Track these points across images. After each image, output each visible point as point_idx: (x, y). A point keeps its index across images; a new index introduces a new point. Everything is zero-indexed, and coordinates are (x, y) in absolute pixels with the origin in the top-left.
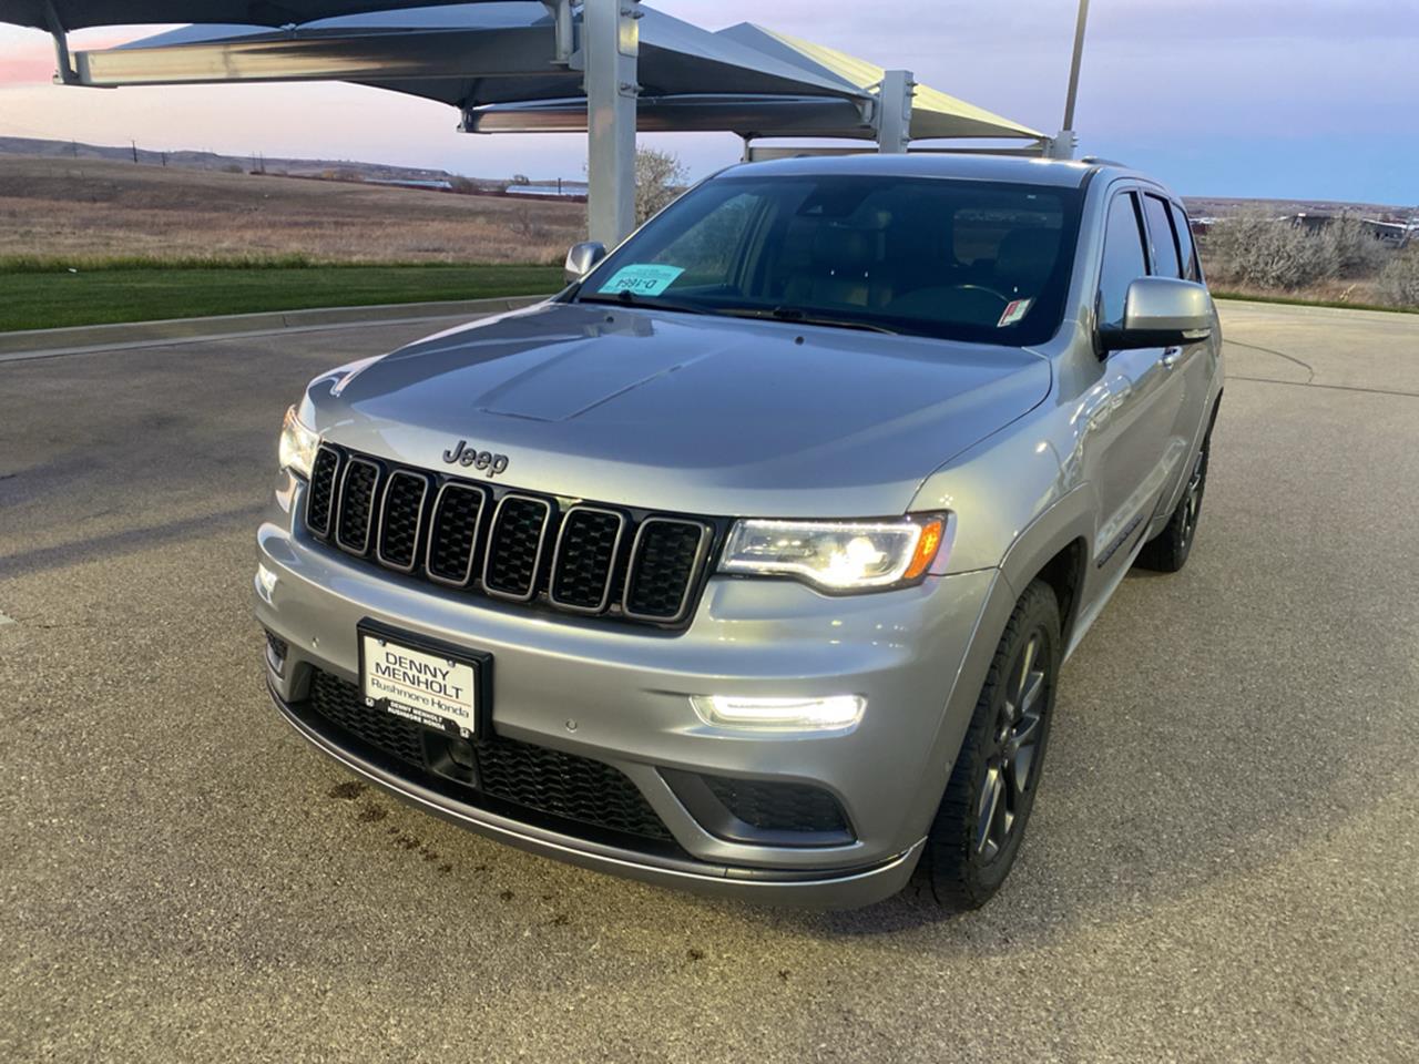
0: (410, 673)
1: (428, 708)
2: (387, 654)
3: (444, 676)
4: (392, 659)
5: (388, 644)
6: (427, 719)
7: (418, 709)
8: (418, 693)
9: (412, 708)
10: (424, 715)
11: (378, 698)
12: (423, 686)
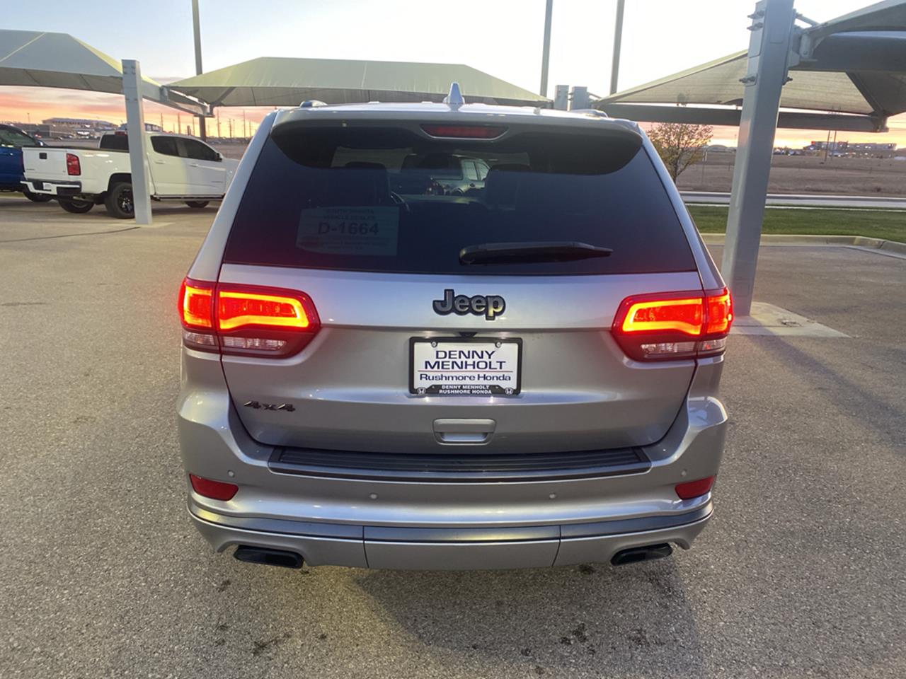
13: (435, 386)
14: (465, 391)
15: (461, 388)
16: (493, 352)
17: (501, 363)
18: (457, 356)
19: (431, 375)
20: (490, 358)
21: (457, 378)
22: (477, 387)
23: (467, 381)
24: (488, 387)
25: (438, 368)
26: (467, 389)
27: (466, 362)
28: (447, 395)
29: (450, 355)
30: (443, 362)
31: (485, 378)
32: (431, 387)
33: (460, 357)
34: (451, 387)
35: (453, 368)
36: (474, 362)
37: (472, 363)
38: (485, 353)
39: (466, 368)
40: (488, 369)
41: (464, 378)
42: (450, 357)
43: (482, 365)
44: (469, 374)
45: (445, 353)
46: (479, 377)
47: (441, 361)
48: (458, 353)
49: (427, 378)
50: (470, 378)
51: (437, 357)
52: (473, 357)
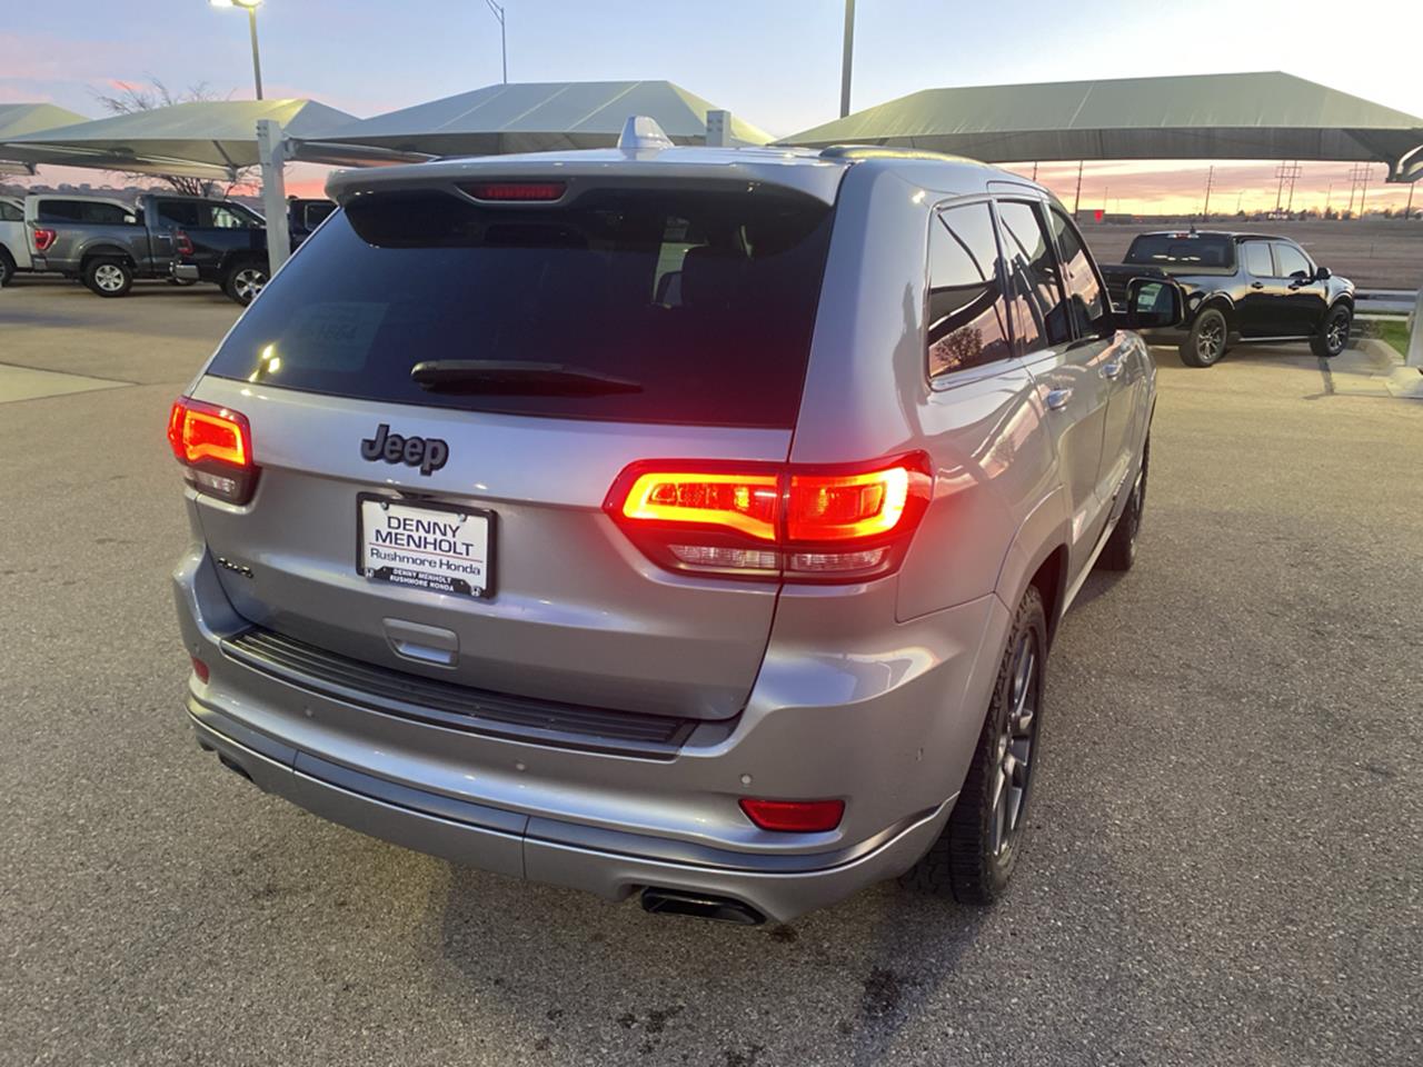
13: (387, 568)
14: (421, 582)
15: (417, 577)
16: (458, 528)
17: (468, 546)
18: (414, 528)
19: (383, 551)
20: (454, 536)
21: (414, 561)
22: (437, 579)
23: (426, 568)
24: (449, 580)
25: (391, 542)
26: (424, 580)
27: (425, 539)
28: (399, 583)
29: (405, 524)
30: (396, 534)
31: (449, 566)
32: (382, 569)
33: (417, 530)
34: (404, 573)
35: (408, 545)
36: (435, 540)
37: (433, 541)
38: (448, 528)
39: (425, 547)
40: (451, 553)
41: (422, 562)
42: (404, 528)
43: (445, 546)
44: (430, 558)
45: (399, 520)
46: (441, 564)
47: (394, 531)
48: (414, 523)
49: (379, 555)
50: (430, 563)
51: (389, 527)
52: (434, 532)
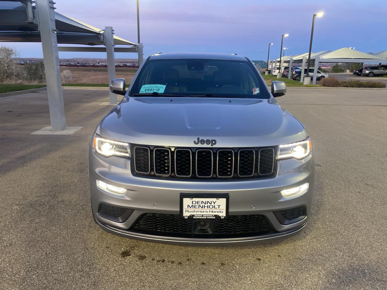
0: (201, 205)
1: (209, 213)
2: (192, 202)
3: (214, 203)
4: (194, 203)
5: (193, 199)
6: (208, 217)
7: (204, 215)
8: (203, 210)
9: (203, 215)
10: (207, 216)
11: (188, 215)
12: (206, 208)
